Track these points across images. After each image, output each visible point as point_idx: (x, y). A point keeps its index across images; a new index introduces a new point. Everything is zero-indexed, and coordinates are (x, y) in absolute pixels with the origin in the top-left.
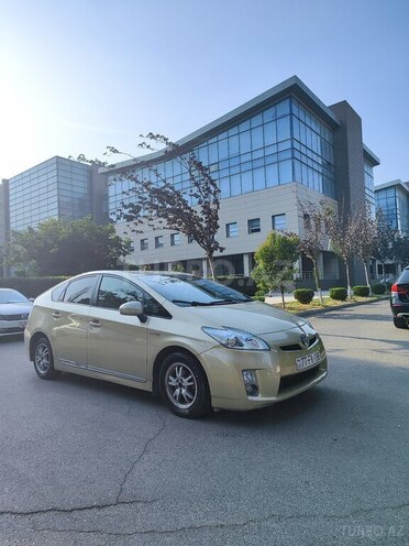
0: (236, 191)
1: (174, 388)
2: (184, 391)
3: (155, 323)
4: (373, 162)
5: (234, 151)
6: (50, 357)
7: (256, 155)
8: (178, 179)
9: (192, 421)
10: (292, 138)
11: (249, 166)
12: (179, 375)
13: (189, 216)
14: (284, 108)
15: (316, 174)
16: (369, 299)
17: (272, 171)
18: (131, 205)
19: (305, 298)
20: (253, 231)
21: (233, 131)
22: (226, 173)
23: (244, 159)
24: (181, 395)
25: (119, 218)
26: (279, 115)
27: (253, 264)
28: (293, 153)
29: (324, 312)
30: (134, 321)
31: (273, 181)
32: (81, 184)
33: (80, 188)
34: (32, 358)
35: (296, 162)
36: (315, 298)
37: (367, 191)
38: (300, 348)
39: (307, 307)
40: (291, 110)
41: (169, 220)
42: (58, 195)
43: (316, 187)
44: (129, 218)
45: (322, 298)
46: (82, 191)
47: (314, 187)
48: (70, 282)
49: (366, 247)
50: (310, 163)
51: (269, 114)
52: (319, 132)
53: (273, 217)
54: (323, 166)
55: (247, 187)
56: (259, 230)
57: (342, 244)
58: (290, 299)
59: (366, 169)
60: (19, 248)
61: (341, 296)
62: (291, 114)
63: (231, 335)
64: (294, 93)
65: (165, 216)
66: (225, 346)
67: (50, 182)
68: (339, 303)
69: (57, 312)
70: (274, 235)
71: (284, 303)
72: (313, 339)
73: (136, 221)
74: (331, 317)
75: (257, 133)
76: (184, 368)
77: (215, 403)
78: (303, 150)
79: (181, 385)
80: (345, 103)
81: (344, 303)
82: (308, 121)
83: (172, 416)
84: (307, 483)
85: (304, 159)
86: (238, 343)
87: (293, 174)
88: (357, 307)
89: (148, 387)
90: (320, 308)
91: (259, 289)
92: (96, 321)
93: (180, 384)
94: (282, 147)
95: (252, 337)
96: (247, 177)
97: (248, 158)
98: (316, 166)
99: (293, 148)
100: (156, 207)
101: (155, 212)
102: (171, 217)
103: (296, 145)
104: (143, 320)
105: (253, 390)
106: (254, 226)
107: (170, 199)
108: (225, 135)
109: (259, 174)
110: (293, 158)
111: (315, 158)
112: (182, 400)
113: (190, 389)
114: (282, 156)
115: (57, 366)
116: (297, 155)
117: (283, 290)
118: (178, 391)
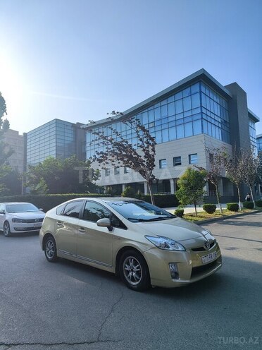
0: (166, 139)
1: (128, 272)
2: (134, 274)
3: (118, 232)
4: (255, 120)
5: (164, 114)
6: (55, 249)
7: (178, 117)
8: (129, 137)
9: (139, 293)
10: (201, 107)
11: (174, 124)
12: (131, 264)
13: (137, 159)
14: (196, 88)
15: (217, 128)
16: (254, 211)
17: (189, 126)
18: (102, 153)
19: (210, 209)
20: (176, 165)
21: (164, 103)
22: (159, 128)
23: (170, 119)
24: (132, 276)
25: (94, 161)
26: (193, 92)
27: (177, 188)
28: (202, 115)
29: (222, 220)
30: (105, 230)
31: (189, 133)
32: (70, 135)
33: (69, 138)
34: (44, 249)
35: (204, 121)
36: (217, 209)
37: (251, 139)
38: (204, 250)
39: (212, 216)
40: (200, 90)
41: (124, 161)
42: (56, 142)
43: (217, 136)
44: (100, 161)
45: (222, 209)
46: (71, 139)
47: (215, 137)
48: (67, 204)
49: (251, 176)
50: (213, 121)
51: (186, 92)
52: (218, 102)
53: (189, 156)
54: (221, 123)
55: (173, 137)
56: (180, 164)
57: (234, 174)
58: (200, 210)
59: (250, 124)
60: (32, 176)
61: (234, 208)
62: (201, 92)
63: (162, 241)
64: (202, 79)
65: (122, 159)
66: (158, 247)
67: (52, 134)
68: (233, 213)
69: (59, 222)
70: (190, 169)
71: (196, 213)
72: (213, 243)
73: (104, 162)
74: (228, 223)
75: (179, 104)
76: (134, 260)
77: (153, 282)
78: (209, 113)
79: (132, 271)
80: (235, 84)
81: (237, 213)
82: (211, 96)
83: (127, 289)
84: (207, 334)
85: (209, 119)
86: (166, 246)
87: (202, 129)
88: (246, 216)
89: (112, 270)
90: (220, 217)
91: (180, 204)
92: (82, 228)
93: (132, 269)
94: (195, 112)
95: (175, 243)
96: (173, 131)
97: (173, 118)
98: (217, 124)
99: (202, 113)
100: (116, 154)
101: (116, 157)
102: (126, 159)
103: (204, 111)
104: (110, 229)
105: (176, 275)
106: (177, 161)
107: (125, 149)
108: (158, 105)
109: (180, 129)
110: (202, 118)
111: (216, 118)
112: (133, 279)
113: (138, 273)
114: (195, 118)
115: (59, 254)
116: (204, 117)
117: (195, 204)
118: (131, 273)
